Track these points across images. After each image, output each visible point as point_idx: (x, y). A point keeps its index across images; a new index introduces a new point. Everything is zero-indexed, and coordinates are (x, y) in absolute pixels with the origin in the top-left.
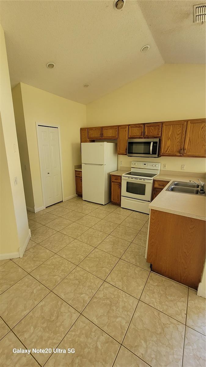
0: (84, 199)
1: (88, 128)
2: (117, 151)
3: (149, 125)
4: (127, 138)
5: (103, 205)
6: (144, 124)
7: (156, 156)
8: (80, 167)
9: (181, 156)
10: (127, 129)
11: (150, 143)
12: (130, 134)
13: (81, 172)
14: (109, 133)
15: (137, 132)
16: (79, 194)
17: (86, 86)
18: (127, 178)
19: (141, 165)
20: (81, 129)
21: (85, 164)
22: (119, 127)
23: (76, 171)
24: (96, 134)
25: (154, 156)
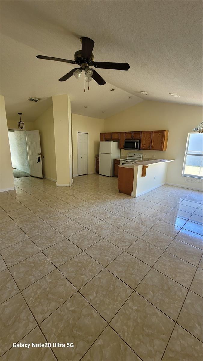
0: (99, 174)
1: (104, 133)
2: (119, 147)
3: (135, 133)
4: (124, 139)
5: (109, 177)
6: (133, 132)
7: (138, 149)
8: (98, 155)
9: (150, 150)
10: (125, 134)
11: (135, 142)
12: (126, 137)
13: (99, 158)
14: (116, 136)
15: (129, 136)
16: (97, 172)
17: (103, 112)
18: (122, 161)
19: (132, 155)
20: (100, 133)
21: (101, 153)
22: (121, 133)
23: (96, 158)
24: (108, 137)
25: (137, 149)
